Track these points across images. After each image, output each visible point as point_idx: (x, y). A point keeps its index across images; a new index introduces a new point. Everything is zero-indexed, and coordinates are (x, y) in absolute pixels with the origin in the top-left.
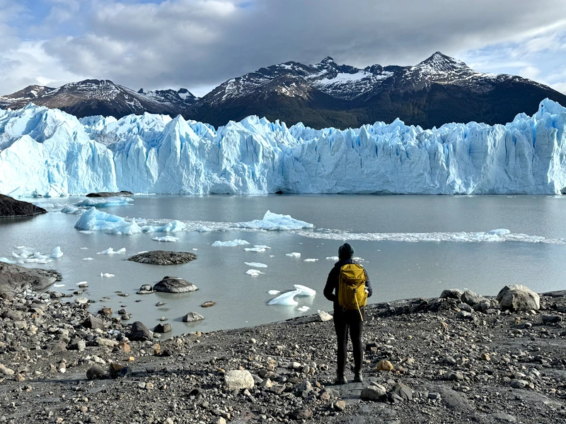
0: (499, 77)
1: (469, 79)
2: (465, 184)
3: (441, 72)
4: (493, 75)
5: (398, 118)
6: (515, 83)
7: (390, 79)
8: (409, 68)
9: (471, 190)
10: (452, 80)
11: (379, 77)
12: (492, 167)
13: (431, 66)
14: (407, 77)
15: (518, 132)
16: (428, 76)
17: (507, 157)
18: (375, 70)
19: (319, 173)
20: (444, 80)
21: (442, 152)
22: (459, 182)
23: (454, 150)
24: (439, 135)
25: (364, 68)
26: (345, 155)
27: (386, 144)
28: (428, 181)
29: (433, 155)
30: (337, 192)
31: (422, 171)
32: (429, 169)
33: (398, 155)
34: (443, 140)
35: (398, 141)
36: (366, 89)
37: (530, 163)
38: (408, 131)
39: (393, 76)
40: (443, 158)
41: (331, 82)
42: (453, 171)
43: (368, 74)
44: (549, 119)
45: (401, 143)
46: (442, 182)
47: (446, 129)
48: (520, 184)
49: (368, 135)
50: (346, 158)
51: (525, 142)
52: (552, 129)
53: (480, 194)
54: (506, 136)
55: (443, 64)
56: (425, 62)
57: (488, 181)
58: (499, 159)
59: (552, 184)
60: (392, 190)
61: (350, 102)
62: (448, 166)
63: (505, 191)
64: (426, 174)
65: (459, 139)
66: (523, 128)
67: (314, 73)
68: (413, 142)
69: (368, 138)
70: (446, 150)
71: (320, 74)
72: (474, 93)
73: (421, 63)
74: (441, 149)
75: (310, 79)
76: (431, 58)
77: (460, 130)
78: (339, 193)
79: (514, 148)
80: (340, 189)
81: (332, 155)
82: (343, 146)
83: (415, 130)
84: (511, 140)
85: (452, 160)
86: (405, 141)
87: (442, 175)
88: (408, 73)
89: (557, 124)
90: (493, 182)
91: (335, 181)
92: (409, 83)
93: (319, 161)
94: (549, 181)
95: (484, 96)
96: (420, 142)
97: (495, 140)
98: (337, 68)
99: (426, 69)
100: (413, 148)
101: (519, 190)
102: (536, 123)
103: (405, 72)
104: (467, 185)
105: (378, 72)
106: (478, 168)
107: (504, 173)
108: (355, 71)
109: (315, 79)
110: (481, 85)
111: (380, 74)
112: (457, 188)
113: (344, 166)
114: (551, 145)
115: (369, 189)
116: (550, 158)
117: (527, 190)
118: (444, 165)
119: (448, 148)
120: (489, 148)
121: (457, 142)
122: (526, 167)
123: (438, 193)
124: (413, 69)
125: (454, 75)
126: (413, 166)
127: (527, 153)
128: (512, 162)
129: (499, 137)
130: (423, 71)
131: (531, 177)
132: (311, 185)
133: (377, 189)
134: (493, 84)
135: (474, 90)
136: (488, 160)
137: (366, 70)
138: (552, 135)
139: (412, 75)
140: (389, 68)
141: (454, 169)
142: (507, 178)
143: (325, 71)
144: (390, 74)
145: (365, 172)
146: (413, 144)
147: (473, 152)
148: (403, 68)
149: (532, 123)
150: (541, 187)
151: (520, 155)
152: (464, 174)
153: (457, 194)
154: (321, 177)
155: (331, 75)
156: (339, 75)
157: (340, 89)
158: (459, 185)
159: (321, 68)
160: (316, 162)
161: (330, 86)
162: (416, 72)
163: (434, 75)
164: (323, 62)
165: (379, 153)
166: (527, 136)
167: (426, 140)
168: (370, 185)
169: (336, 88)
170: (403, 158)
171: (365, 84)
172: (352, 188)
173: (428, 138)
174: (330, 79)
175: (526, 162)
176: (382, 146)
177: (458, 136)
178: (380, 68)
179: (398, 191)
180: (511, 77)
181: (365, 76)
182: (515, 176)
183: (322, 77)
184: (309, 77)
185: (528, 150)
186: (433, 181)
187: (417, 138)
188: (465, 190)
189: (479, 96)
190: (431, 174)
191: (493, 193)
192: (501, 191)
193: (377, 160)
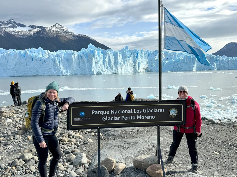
0: (79, 35)
1: (69, 34)
2: (66, 71)
3: (59, 31)
4: (77, 34)
5: (40, 47)
6: (84, 37)
7: (40, 31)
8: (47, 28)
9: (68, 74)
10: (63, 34)
11: (35, 30)
12: (75, 66)
13: (56, 28)
14: (46, 31)
15: (82, 54)
16: (55, 32)
17: (79, 63)
18: (33, 27)
19: (8, 68)
20: (61, 34)
21: (57, 60)
22: (64, 71)
23: (61, 60)
24: (56, 54)
25: (28, 26)
26: (19, 61)
27: (36, 57)
28: (53, 71)
29: (54, 61)
30: (17, 76)
31: (50, 67)
32: (53, 66)
33: (41, 61)
34: (57, 56)
35: (40, 56)
36: (30, 34)
37: (86, 65)
38: (44, 52)
39: (41, 30)
40: (58, 62)
41: (14, 30)
42: (62, 67)
43: (30, 28)
44: (91, 50)
45: (42, 57)
46: (58, 71)
47: (59, 52)
48: (84, 71)
49: (28, 53)
50: (20, 62)
51: (84, 58)
52: (92, 54)
53: (72, 75)
54: (78, 55)
55: (60, 28)
56: (53, 26)
57: (74, 70)
58: (77, 63)
59: (93, 71)
60: (40, 74)
61: (24, 39)
62: (60, 65)
63: (80, 74)
64: (52, 68)
65: (63, 56)
66: (83, 53)
67: (6, 25)
68: (47, 56)
69: (28, 54)
70: (58, 59)
71: (9, 26)
72: (71, 39)
73: (52, 27)
74: (57, 59)
75: (4, 27)
76: (55, 25)
77: (63, 53)
78: (18, 76)
79: (81, 60)
80: (18, 75)
81: (13, 61)
82: (18, 57)
83: (47, 52)
84: (80, 57)
85: (61, 63)
86: (43, 56)
87: (58, 69)
88: (47, 30)
89: (93, 52)
90: (75, 71)
91: (16, 71)
92: (47, 33)
93: (7, 63)
94: (92, 70)
95: (75, 41)
96: (49, 56)
97: (75, 57)
98: (16, 24)
99: (53, 29)
100: (47, 59)
101: (84, 74)
102: (87, 51)
103: (46, 29)
104: (67, 72)
105: (35, 28)
106: (70, 66)
107: (79, 68)
108: (25, 26)
109: (6, 28)
110: (73, 37)
111: (36, 29)
112: (64, 73)
113: (19, 65)
114: (92, 59)
115: (30, 74)
116: (92, 63)
117: (86, 73)
118: (58, 65)
119: (59, 59)
120: (73, 59)
121: (62, 57)
122: (85, 66)
123: (57, 75)
124: (48, 28)
125: (64, 32)
126: (47, 65)
127: (85, 61)
128: (81, 64)
129: (76, 55)
130: (52, 30)
131: (87, 69)
132: (4, 73)
133: (34, 74)
134: (77, 37)
135: (71, 38)
136: (73, 64)
137: (30, 26)
138: (92, 56)
139: (49, 31)
140: (39, 27)
141: (62, 66)
142: (80, 70)
143: (11, 25)
144: (40, 29)
145: (29, 67)
146: (46, 57)
147: (68, 60)
148: (45, 27)
149: (86, 52)
150: (90, 72)
151: (83, 62)
152: (66, 68)
153: (64, 75)
154: (9, 70)
155: (14, 27)
156: (18, 27)
157: (18, 33)
158: (64, 72)
159: (9, 23)
160: (6, 64)
161: (14, 32)
162: (50, 30)
163: (57, 32)
164: (9, 21)
165: (33, 60)
166: (85, 56)
167: (51, 56)
168: (31, 73)
169: (16, 32)
170: (43, 62)
171: (29, 32)
172: (24, 74)
173: (52, 55)
174: (14, 28)
175: (85, 64)
176: (34, 57)
177: (62, 55)
178: (35, 26)
179: (42, 75)
180: (83, 35)
181: (29, 29)
182: (82, 69)
183: (10, 27)
184: (3, 26)
185: (85, 60)
186: (55, 71)
187: (48, 55)
188: (66, 74)
189: (73, 41)
190: (54, 68)
191: (76, 75)
192: (78, 74)
193: (33, 63)
